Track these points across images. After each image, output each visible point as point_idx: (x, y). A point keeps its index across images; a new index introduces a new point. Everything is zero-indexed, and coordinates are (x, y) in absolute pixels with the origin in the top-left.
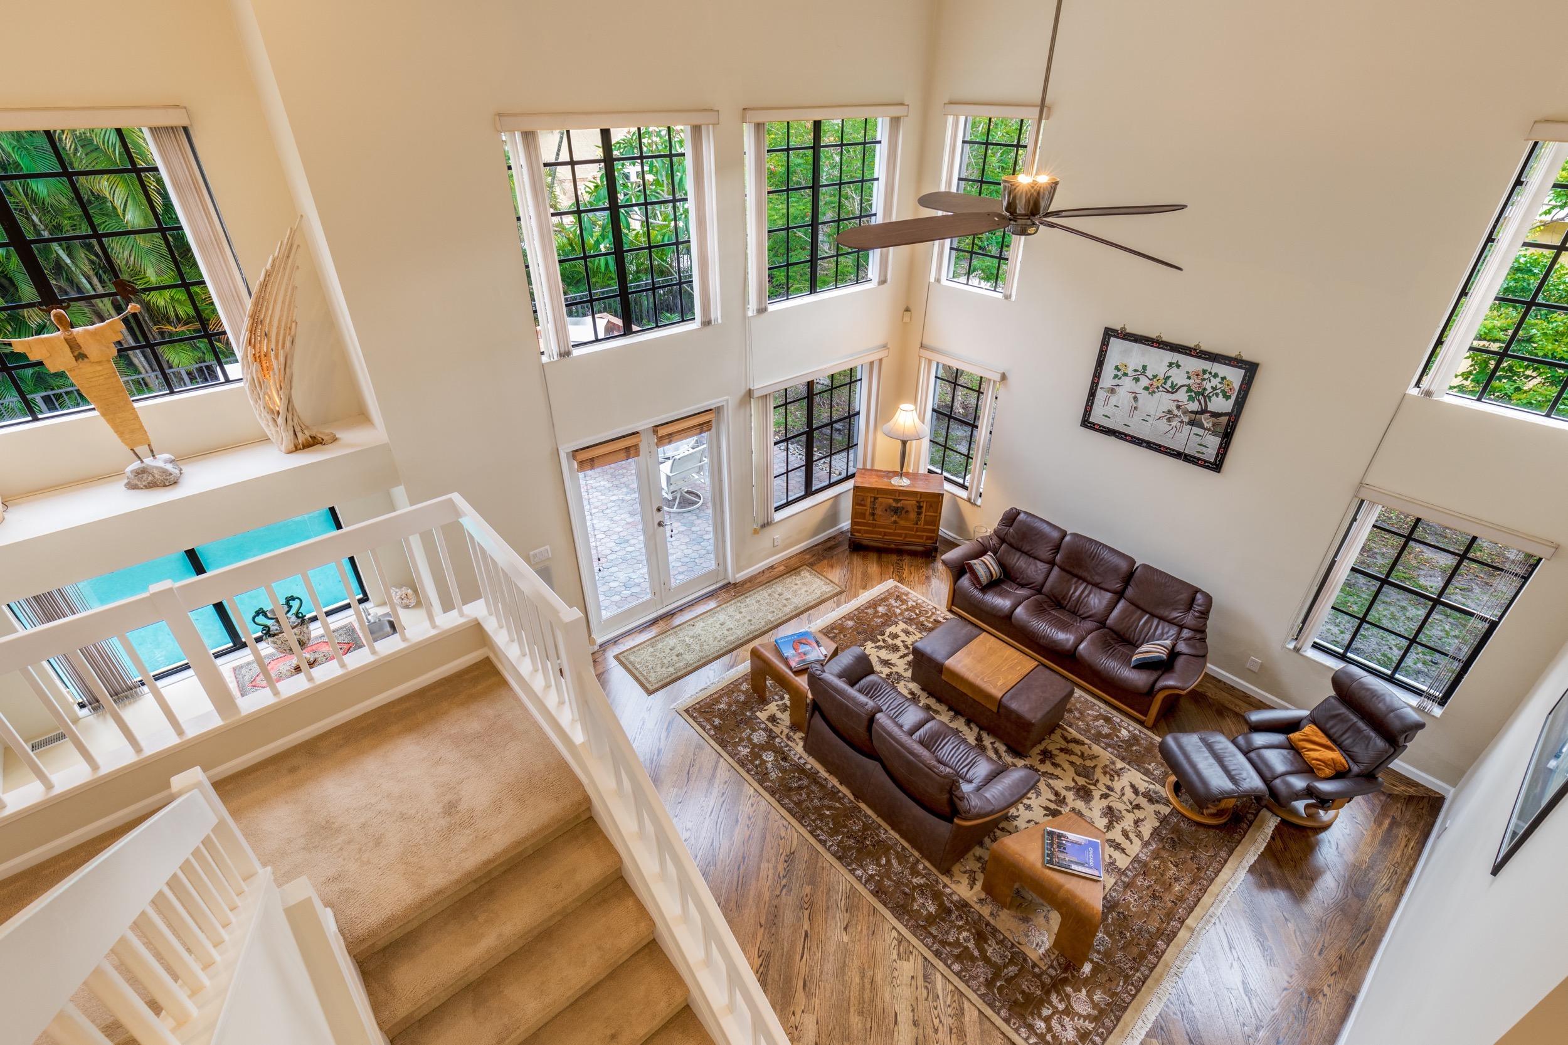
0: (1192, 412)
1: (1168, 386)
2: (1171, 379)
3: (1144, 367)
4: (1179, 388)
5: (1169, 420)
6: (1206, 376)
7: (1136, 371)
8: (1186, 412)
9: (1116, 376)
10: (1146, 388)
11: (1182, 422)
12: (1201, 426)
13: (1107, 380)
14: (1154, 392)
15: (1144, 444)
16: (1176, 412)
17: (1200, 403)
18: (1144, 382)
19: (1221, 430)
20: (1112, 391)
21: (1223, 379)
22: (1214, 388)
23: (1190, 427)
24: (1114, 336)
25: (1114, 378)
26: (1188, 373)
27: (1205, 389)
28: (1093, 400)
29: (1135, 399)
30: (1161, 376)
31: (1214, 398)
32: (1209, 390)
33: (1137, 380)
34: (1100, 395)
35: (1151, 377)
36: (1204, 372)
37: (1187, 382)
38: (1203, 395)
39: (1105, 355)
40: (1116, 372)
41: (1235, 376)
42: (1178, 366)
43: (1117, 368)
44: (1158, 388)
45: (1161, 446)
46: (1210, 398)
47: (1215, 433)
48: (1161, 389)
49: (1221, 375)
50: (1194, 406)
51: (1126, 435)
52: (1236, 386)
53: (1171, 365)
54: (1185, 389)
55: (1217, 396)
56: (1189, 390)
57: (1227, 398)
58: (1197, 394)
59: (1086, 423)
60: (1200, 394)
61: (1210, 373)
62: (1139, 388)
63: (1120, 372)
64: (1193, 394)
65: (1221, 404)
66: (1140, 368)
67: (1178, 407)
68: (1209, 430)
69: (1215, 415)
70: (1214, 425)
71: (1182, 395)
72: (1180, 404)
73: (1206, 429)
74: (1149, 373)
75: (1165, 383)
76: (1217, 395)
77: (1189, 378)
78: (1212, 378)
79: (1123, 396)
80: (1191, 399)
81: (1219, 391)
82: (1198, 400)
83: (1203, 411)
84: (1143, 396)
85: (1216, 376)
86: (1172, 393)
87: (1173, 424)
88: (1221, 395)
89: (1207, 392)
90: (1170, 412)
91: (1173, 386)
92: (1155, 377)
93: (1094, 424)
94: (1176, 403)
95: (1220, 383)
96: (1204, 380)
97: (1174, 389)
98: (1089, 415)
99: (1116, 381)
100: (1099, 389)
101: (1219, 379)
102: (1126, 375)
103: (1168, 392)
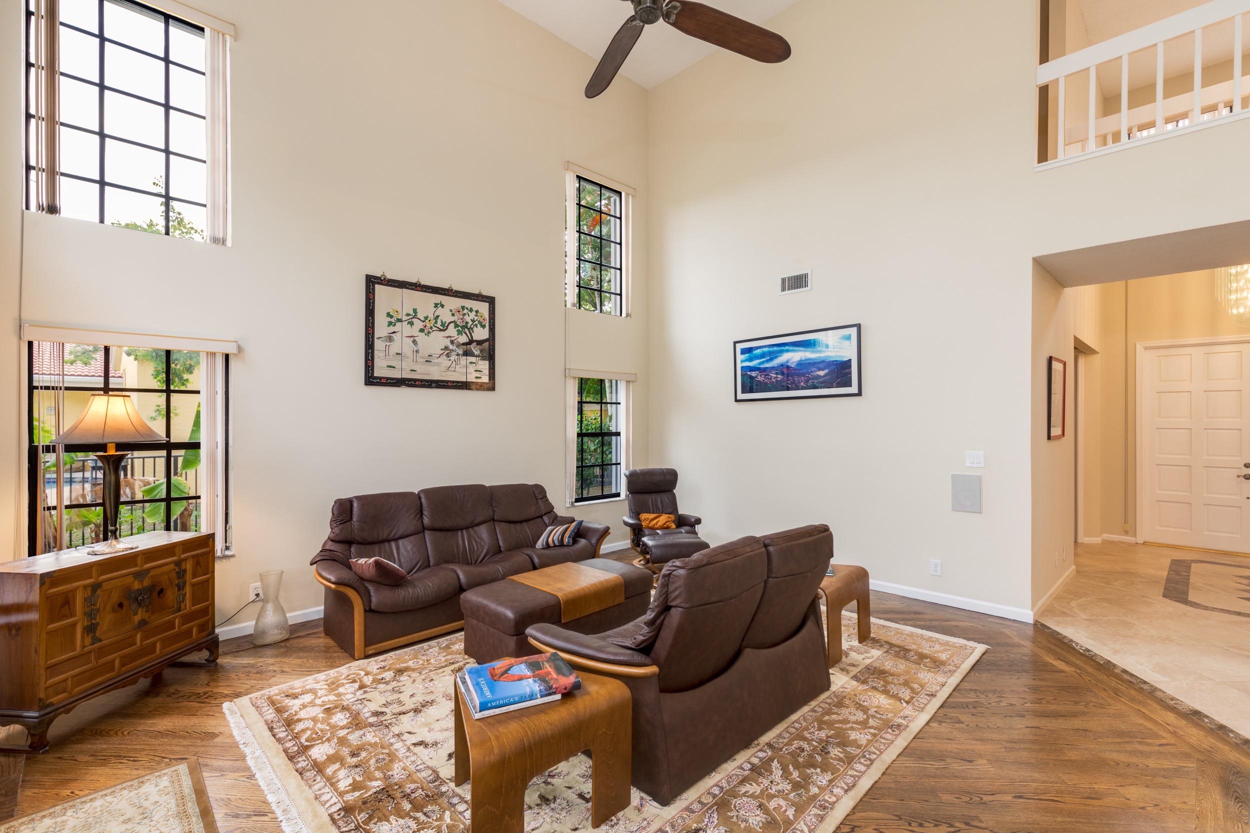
0: (463, 344)
1: (439, 323)
2: (440, 318)
3: (415, 311)
4: (448, 325)
5: (448, 355)
6: (466, 311)
7: (408, 315)
8: (459, 345)
9: (390, 324)
10: (422, 331)
11: (458, 355)
12: (473, 355)
13: (381, 329)
14: (429, 333)
15: (434, 385)
16: (451, 347)
17: (467, 335)
18: (418, 325)
19: (486, 354)
20: (390, 339)
21: (477, 312)
22: (473, 321)
23: (465, 357)
24: (378, 283)
25: (389, 326)
26: (451, 311)
27: (467, 323)
28: (373, 353)
29: (414, 342)
30: (431, 317)
31: (475, 329)
32: (470, 323)
33: (411, 324)
34: (379, 345)
35: (423, 319)
36: (463, 308)
37: (453, 319)
38: (467, 328)
39: (374, 302)
40: (389, 319)
41: (484, 308)
42: (442, 306)
43: (389, 315)
44: (431, 328)
45: (447, 382)
46: (472, 329)
47: (483, 359)
48: (434, 329)
49: (475, 309)
50: (463, 339)
51: (415, 380)
52: (487, 316)
53: (436, 305)
54: (452, 325)
55: (477, 327)
56: (456, 326)
57: (483, 327)
58: (464, 327)
59: (371, 380)
60: (464, 328)
61: (467, 309)
62: (415, 330)
63: (393, 320)
64: (460, 328)
65: (481, 334)
66: (412, 312)
67: (452, 342)
68: (479, 356)
69: (480, 343)
70: (481, 351)
71: (452, 331)
72: (453, 339)
73: (476, 356)
74: (421, 315)
75: (436, 323)
76: (476, 325)
77: (453, 315)
78: (469, 312)
79: (401, 344)
80: (459, 333)
81: (477, 322)
82: (465, 333)
83: (471, 342)
84: (421, 338)
85: (471, 310)
86: (444, 330)
87: (452, 358)
88: (479, 326)
89: (469, 325)
90: (446, 348)
91: (443, 325)
92: (426, 318)
93: (381, 378)
94: (449, 339)
95: (476, 316)
96: (464, 315)
97: (444, 328)
98: (373, 369)
99: (392, 329)
100: (376, 340)
101: (474, 313)
102: (400, 320)
103: (441, 330)
